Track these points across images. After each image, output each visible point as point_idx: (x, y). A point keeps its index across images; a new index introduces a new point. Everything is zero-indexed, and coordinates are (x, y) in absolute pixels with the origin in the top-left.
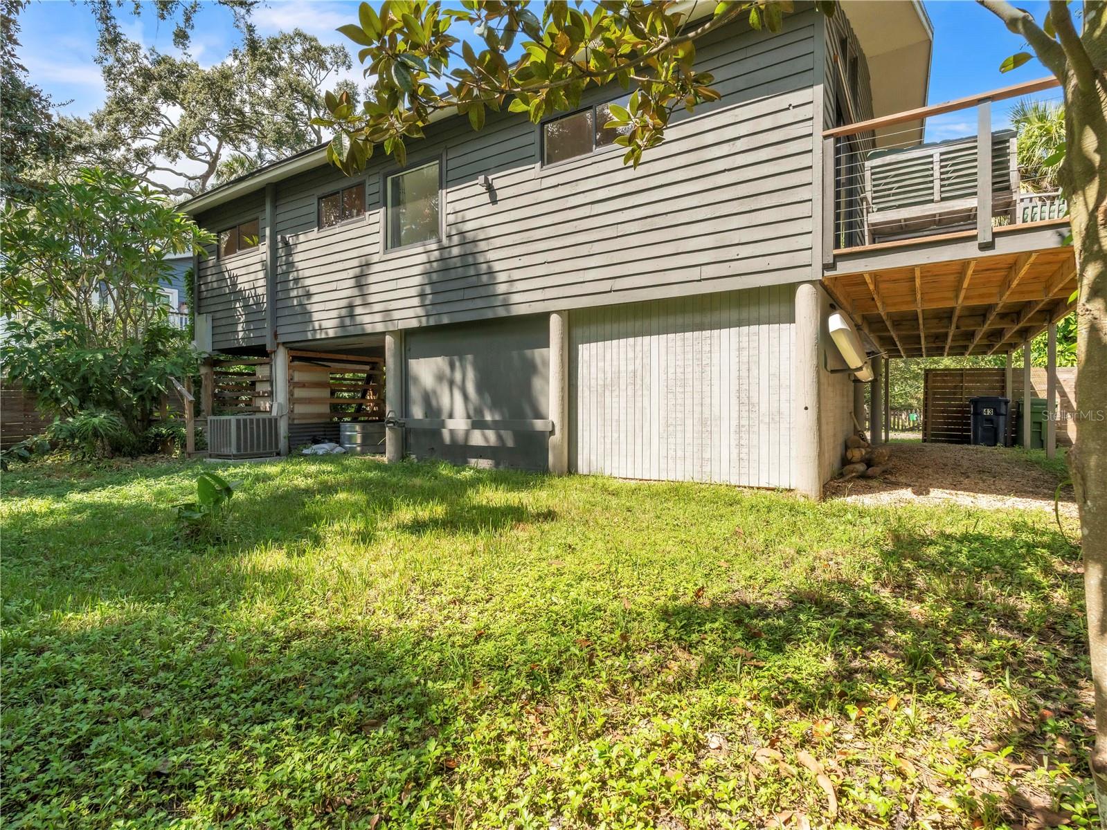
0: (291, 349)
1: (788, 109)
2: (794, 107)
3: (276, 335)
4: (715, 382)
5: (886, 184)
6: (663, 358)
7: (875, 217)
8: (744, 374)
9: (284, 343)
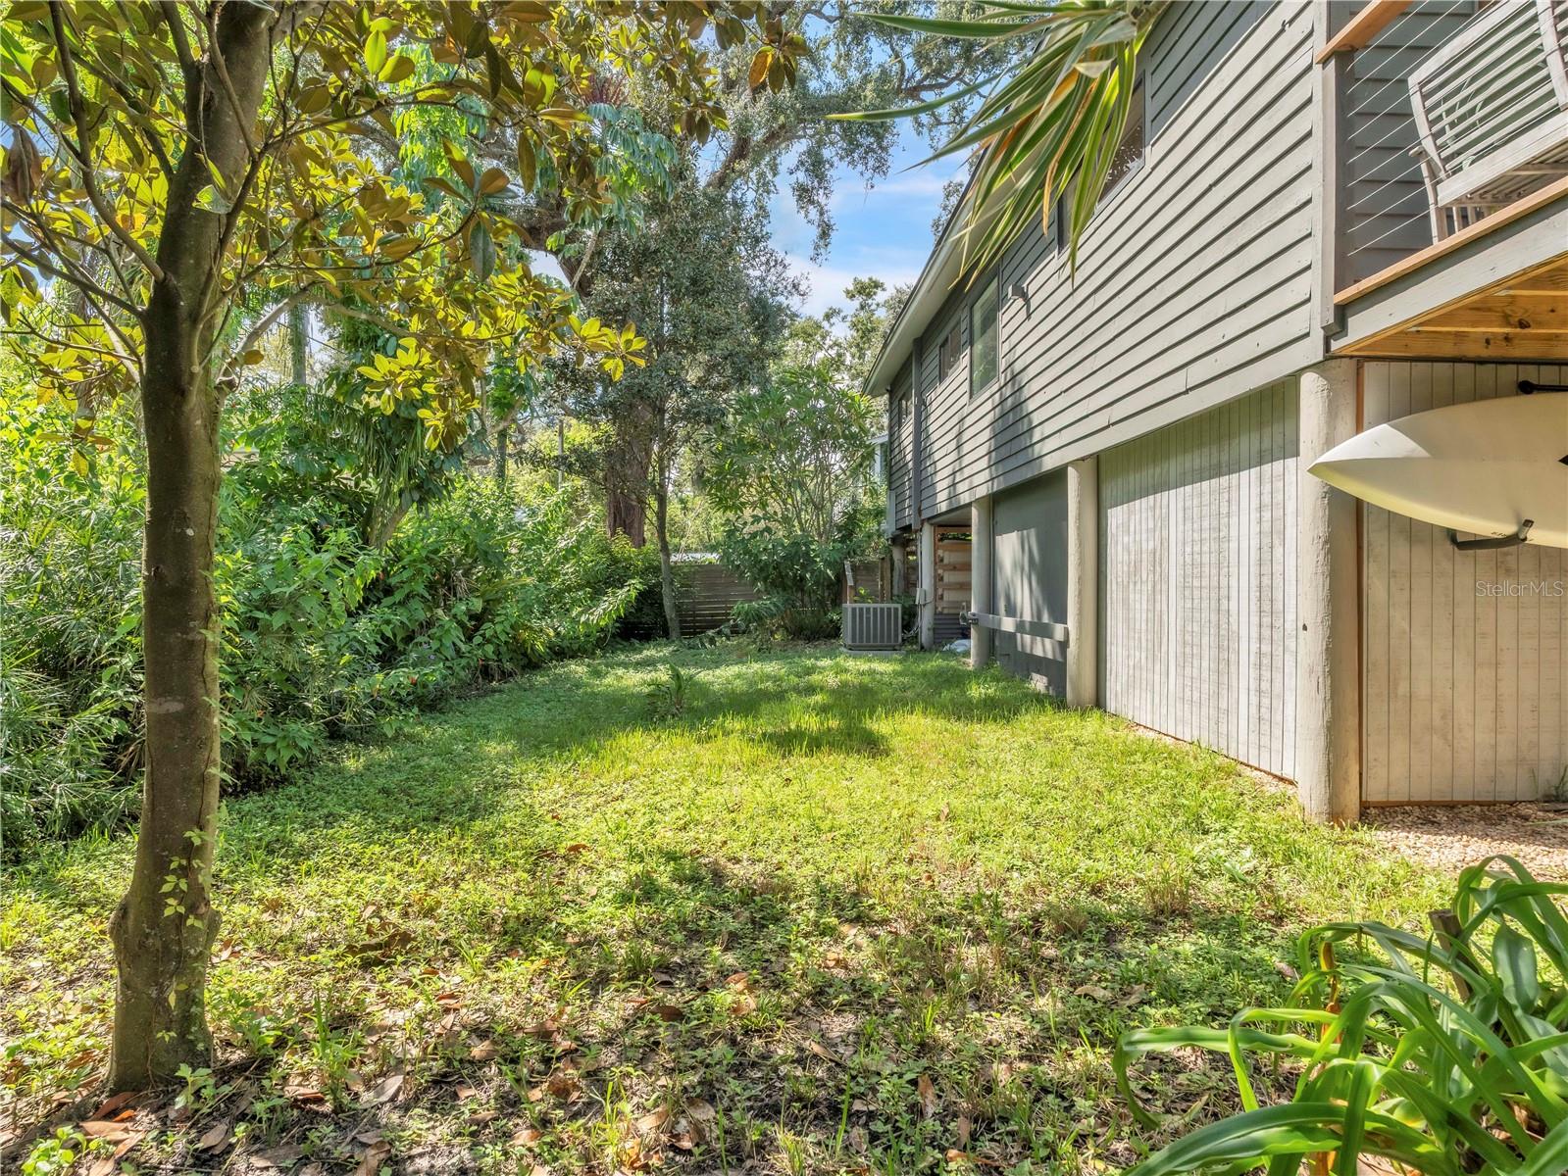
0: (940, 526)
1: (1282, 31)
2: (1291, 22)
3: (920, 511)
4: (1234, 570)
5: (1463, 102)
6: (1181, 528)
7: (1451, 190)
8: (1266, 556)
9: (929, 519)
